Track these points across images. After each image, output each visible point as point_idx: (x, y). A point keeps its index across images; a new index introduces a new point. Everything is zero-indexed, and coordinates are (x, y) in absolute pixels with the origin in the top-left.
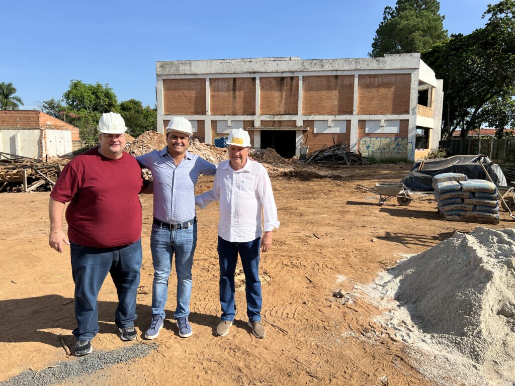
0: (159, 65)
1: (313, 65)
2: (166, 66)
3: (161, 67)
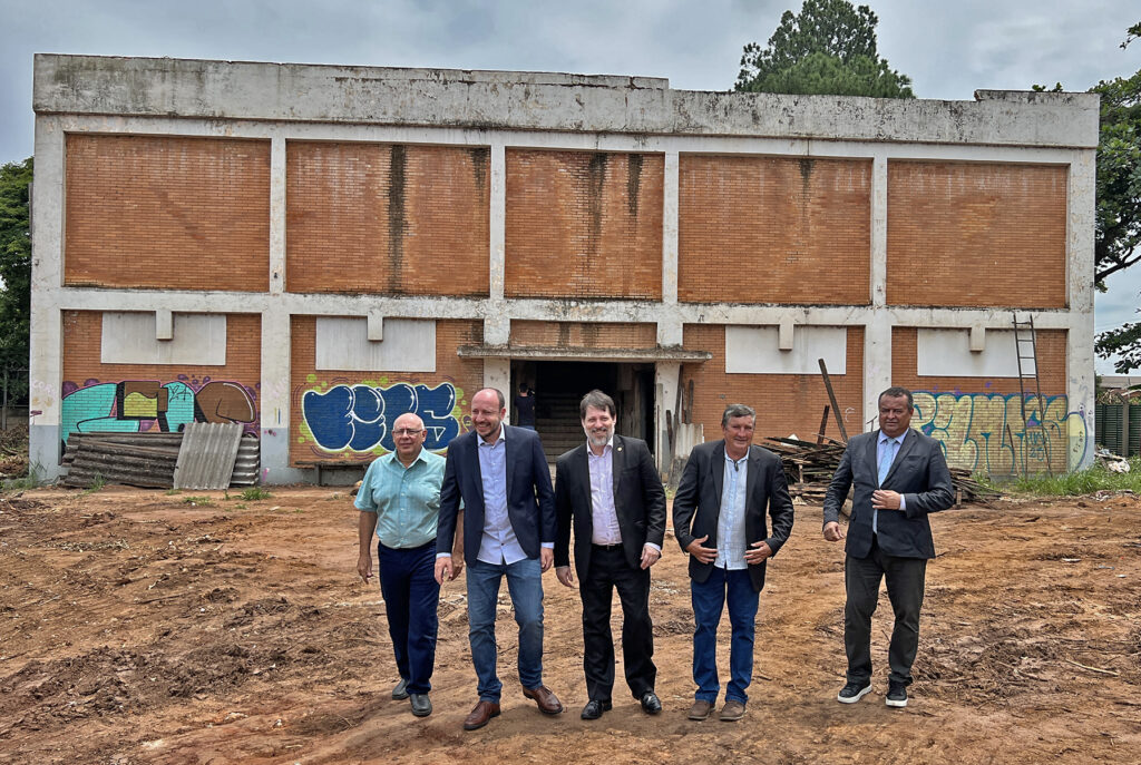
0: (50, 69)
2: (83, 78)
3: (59, 77)
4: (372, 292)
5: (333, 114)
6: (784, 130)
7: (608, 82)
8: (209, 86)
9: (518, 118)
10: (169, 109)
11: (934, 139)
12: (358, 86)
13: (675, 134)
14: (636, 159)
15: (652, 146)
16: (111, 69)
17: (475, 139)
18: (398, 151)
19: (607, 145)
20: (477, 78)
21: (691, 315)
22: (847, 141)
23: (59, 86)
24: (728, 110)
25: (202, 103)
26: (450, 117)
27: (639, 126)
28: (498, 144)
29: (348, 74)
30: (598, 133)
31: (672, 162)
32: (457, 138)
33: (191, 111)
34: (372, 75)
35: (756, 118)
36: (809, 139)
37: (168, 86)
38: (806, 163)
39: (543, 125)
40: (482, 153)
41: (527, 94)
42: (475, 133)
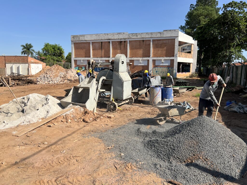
0: (72, 37)
1: (133, 36)
2: (75, 37)
3: (73, 37)
4: (99, 57)
5: (96, 39)
6: (140, 37)
7: (121, 33)
8: (85, 37)
9: (113, 38)
10: (81, 40)
11: (158, 37)
12: (98, 36)
13: (128, 38)
14: (125, 42)
15: (126, 40)
16: (77, 36)
17: (109, 41)
18: (102, 42)
19: (122, 40)
20: (109, 34)
21: (130, 59)
22: (148, 38)
23: (73, 38)
24: (134, 35)
25: (84, 39)
26: (106, 39)
27: (125, 38)
28: (111, 41)
29: (97, 35)
30: (121, 39)
31: (128, 42)
32: (107, 41)
33: (83, 40)
34: (99, 35)
35: (137, 36)
36: (143, 38)
37: (81, 38)
38: (143, 41)
39: (115, 39)
40: (109, 42)
41: (113, 35)
42: (109, 40)
